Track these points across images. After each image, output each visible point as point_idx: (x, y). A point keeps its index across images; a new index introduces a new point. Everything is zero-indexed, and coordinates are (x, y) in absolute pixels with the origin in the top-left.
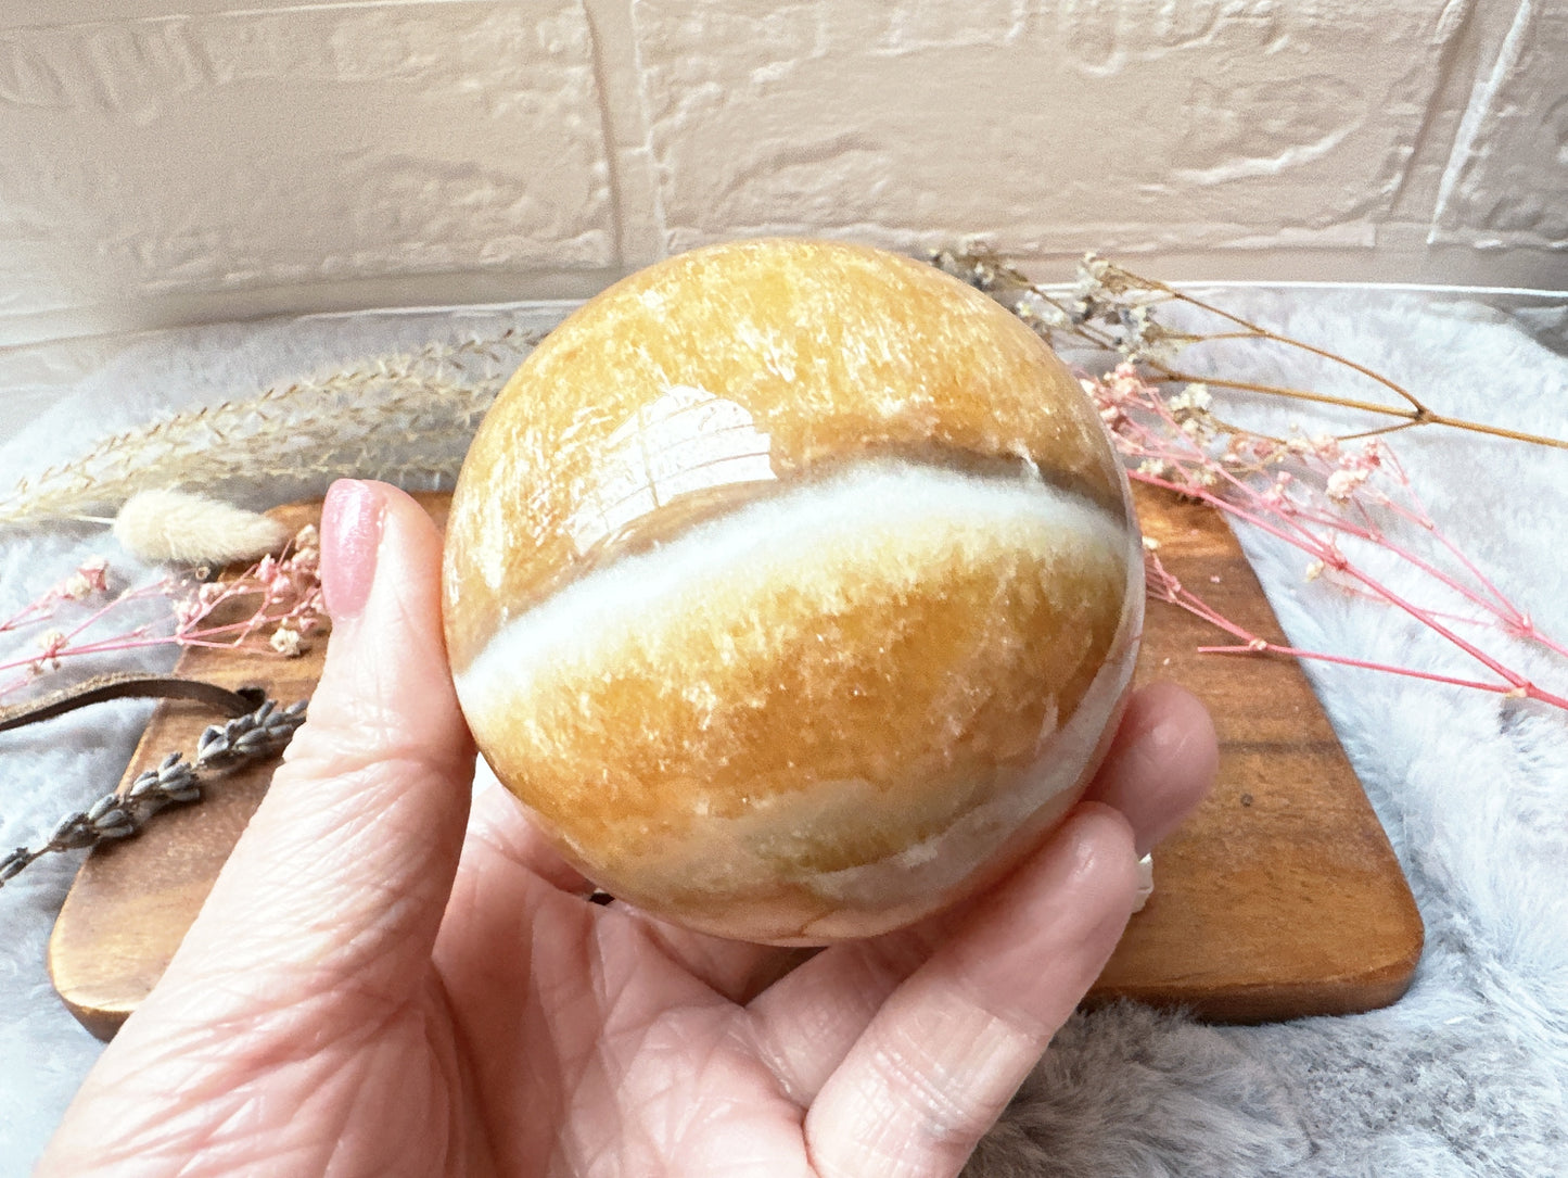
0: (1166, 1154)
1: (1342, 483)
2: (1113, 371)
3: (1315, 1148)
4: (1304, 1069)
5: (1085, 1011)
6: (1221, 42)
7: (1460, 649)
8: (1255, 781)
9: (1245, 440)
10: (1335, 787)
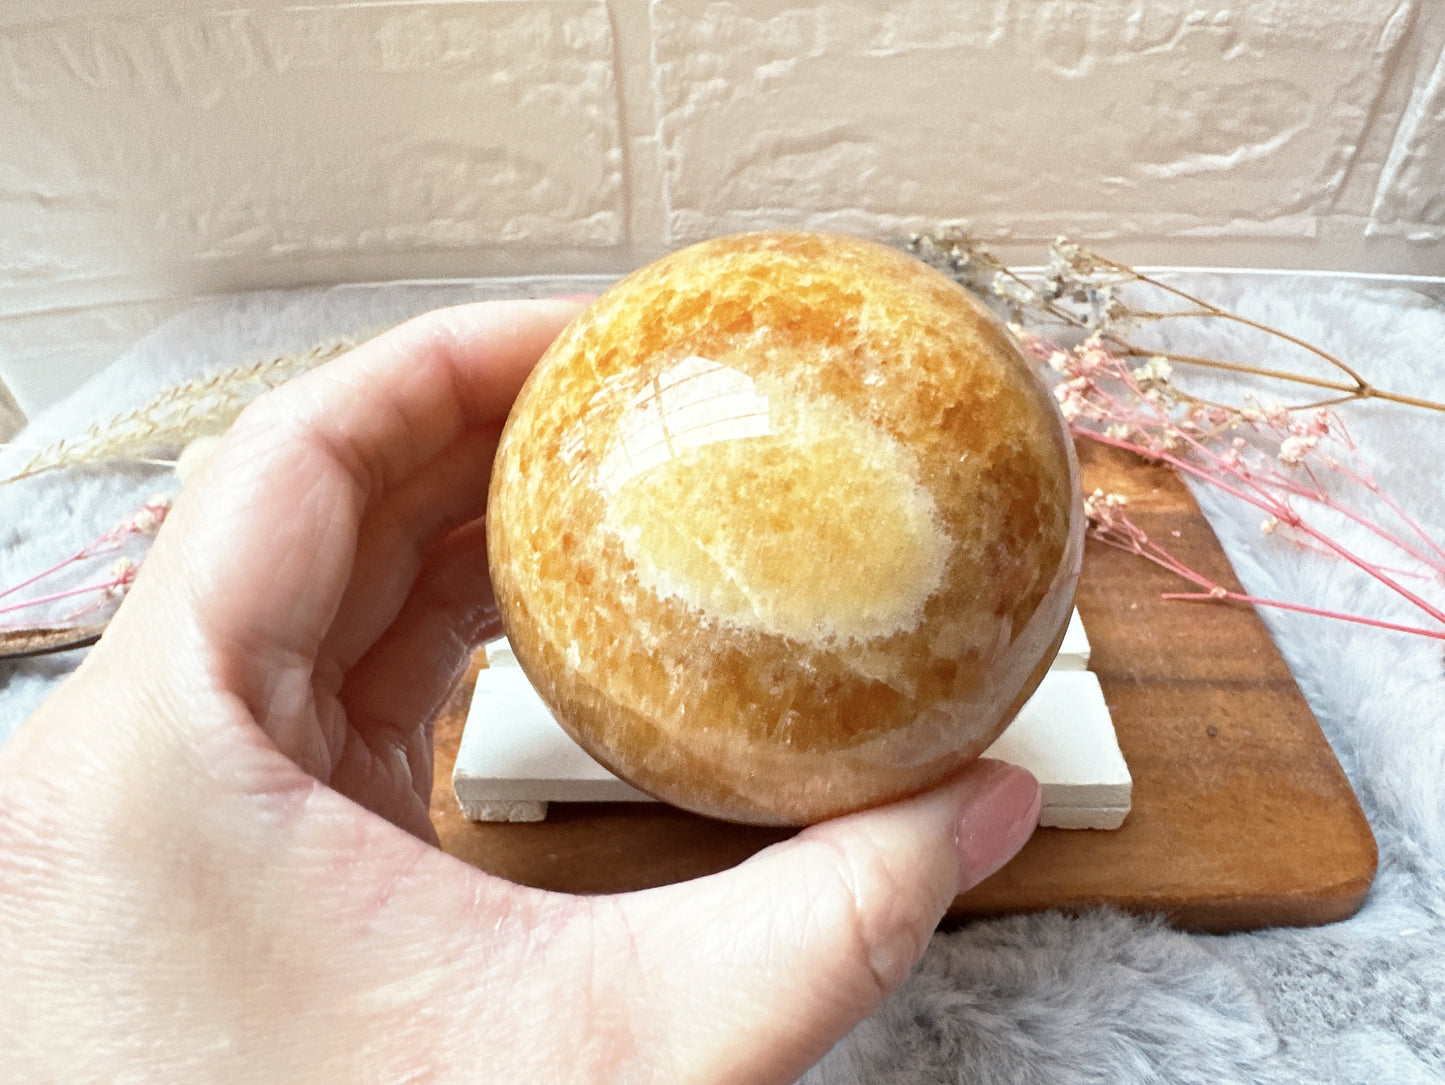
0: (1147, 1046)
1: (1295, 448)
2: (1082, 344)
3: (1283, 1044)
4: (1269, 974)
5: (1070, 916)
6: (1183, 48)
7: (1404, 599)
8: (1219, 714)
9: (1202, 408)
10: (1292, 722)
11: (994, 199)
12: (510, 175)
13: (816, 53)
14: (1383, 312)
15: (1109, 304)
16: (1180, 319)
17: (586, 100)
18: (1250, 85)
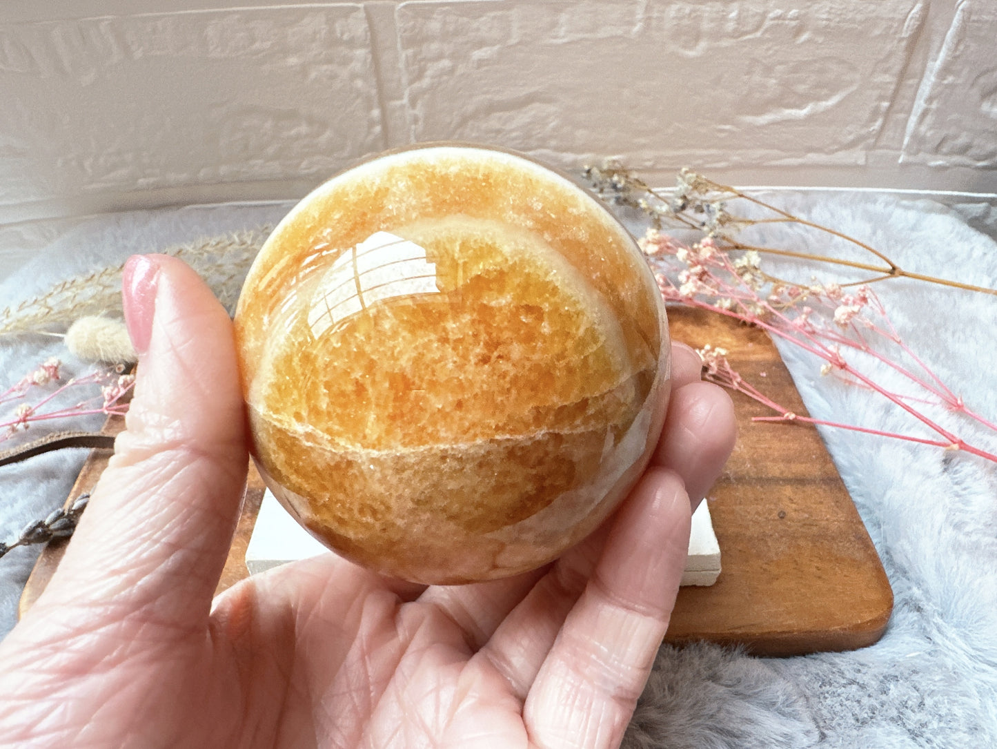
0: (728, 739)
1: (843, 314)
2: (699, 242)
3: (823, 736)
4: (817, 685)
5: (677, 648)
6: (767, 36)
7: (918, 419)
8: (787, 502)
9: (783, 286)
10: (838, 507)
11: (643, 141)
12: (304, 129)
13: (513, 41)
14: (912, 216)
15: (718, 214)
16: (772, 224)
17: (353, 76)
18: (815, 61)
